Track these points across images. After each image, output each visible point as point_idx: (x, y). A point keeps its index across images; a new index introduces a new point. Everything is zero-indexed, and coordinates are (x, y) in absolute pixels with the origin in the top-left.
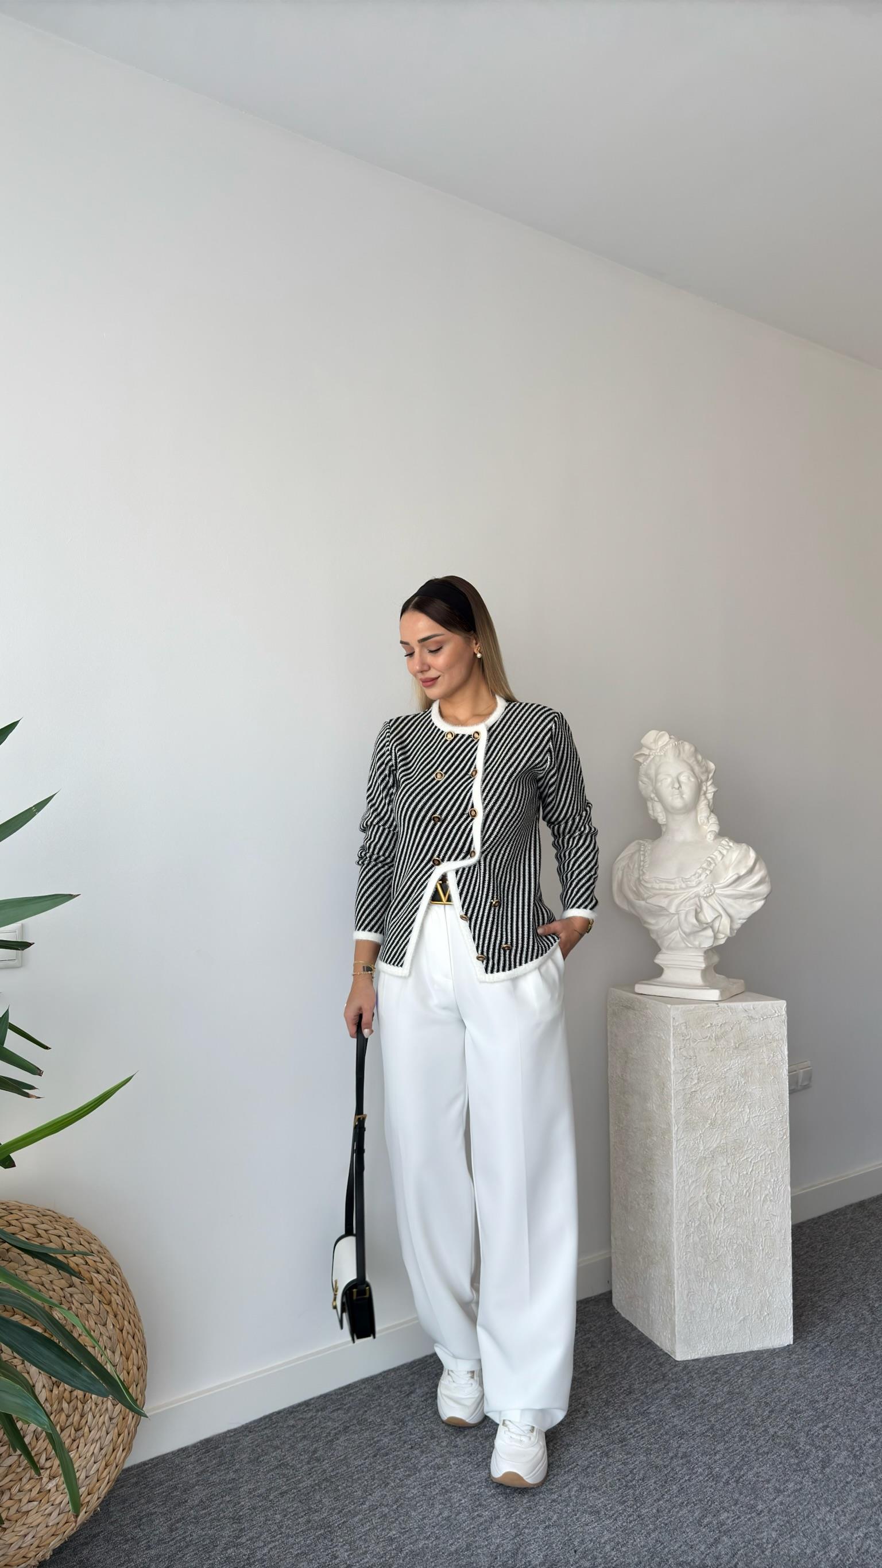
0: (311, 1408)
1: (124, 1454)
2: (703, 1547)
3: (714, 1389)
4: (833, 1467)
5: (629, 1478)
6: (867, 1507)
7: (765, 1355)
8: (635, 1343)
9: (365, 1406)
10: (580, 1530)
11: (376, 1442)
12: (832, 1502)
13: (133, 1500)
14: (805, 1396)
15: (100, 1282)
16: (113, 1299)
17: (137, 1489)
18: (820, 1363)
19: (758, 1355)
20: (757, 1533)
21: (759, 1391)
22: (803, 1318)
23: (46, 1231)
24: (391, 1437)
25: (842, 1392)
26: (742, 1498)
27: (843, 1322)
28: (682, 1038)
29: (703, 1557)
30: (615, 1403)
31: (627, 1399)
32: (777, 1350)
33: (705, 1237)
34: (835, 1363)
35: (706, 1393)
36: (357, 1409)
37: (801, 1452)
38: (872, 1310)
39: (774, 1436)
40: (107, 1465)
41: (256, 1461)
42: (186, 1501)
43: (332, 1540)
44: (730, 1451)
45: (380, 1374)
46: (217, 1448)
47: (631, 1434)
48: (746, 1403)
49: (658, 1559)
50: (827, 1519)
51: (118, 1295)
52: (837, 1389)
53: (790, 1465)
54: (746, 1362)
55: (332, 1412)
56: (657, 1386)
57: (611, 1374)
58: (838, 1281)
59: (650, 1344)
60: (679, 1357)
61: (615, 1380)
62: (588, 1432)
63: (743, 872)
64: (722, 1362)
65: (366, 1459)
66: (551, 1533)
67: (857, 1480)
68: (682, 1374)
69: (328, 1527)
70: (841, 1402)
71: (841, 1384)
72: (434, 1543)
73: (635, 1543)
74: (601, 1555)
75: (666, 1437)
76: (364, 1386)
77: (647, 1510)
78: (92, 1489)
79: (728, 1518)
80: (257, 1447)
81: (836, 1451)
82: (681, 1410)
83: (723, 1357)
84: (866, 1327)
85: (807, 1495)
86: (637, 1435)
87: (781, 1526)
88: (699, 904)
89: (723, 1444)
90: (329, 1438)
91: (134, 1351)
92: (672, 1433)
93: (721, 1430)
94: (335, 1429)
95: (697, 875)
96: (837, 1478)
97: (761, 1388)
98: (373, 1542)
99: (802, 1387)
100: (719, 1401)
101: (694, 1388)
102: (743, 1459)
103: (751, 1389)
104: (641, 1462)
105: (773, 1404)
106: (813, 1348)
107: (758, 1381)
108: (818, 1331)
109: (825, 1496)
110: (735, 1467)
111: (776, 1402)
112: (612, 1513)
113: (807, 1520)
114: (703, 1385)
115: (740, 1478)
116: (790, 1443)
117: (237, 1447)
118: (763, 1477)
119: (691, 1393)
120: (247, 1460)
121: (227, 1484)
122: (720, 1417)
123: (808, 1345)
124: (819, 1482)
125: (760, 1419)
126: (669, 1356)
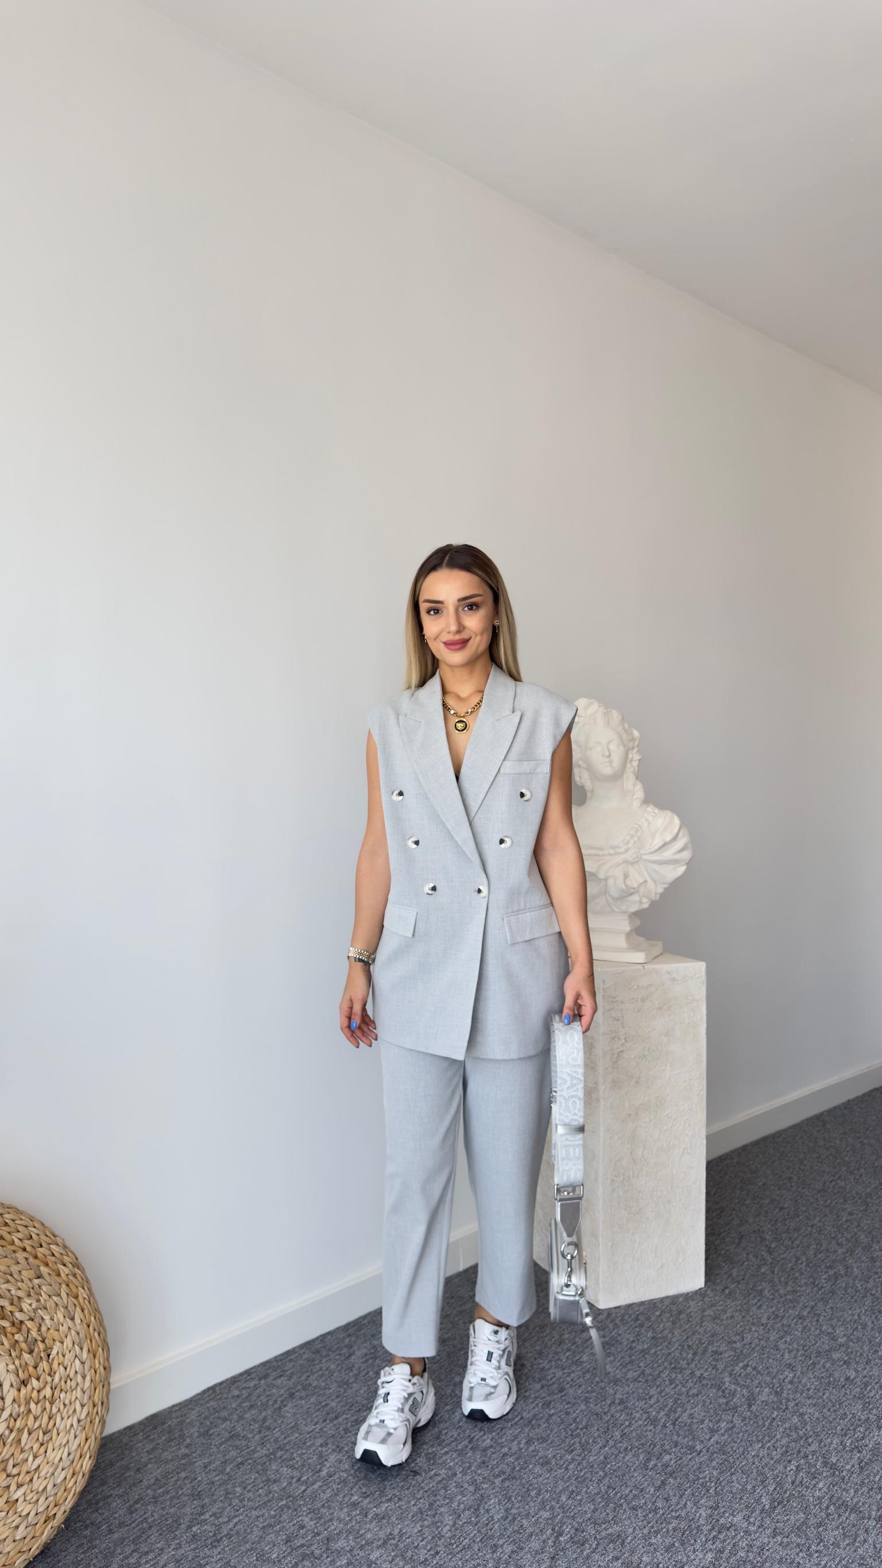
0: (253, 1376)
2: (652, 1490)
3: (638, 1335)
4: (758, 1404)
6: (795, 1441)
7: (681, 1299)
9: (307, 1371)
10: (535, 1481)
11: (323, 1407)
12: (763, 1438)
14: (723, 1337)
18: (732, 1304)
19: (674, 1300)
20: (700, 1472)
21: (681, 1335)
22: (709, 1261)
24: (339, 1399)
25: (755, 1332)
26: (680, 1440)
27: (746, 1263)
29: (654, 1499)
30: (549, 1354)
31: (559, 1350)
32: (691, 1294)
34: (745, 1304)
35: (631, 1339)
36: (299, 1374)
38: (770, 1251)
39: (701, 1377)
41: (207, 1434)
42: (141, 1481)
43: (296, 1510)
44: (663, 1395)
45: (317, 1338)
47: (568, 1383)
48: (670, 1347)
49: (612, 1505)
50: (761, 1455)
52: (751, 1329)
53: (720, 1405)
54: (664, 1307)
55: (274, 1380)
58: (735, 1223)
61: (545, 1331)
62: (527, 1384)
63: (668, 838)
64: (642, 1308)
65: (316, 1424)
66: (508, 1487)
67: (782, 1416)
68: (609, 1322)
69: (289, 1496)
70: (756, 1340)
71: (753, 1324)
72: (397, 1505)
73: (589, 1491)
74: (558, 1505)
75: (602, 1385)
76: (302, 1351)
77: (595, 1458)
79: (671, 1459)
80: (205, 1418)
81: (758, 1389)
82: (612, 1358)
83: (642, 1303)
84: (767, 1268)
86: (574, 1384)
87: (721, 1464)
88: (626, 869)
89: (655, 1388)
90: (276, 1406)
92: (606, 1380)
93: (651, 1374)
94: (281, 1396)
95: (625, 842)
96: (764, 1415)
97: (682, 1332)
98: (337, 1508)
99: (719, 1329)
100: (646, 1346)
101: (620, 1335)
102: (676, 1402)
103: (673, 1334)
104: (581, 1411)
105: (694, 1346)
106: (723, 1290)
107: (678, 1325)
108: (724, 1274)
109: (756, 1432)
110: (668, 1410)
111: (697, 1345)
112: (562, 1463)
113: (743, 1457)
114: (628, 1332)
115: (676, 1420)
116: (716, 1384)
117: (184, 1421)
118: (696, 1418)
119: (617, 1341)
120: (196, 1434)
121: (181, 1460)
122: (648, 1362)
123: (719, 1288)
124: (748, 1420)
125: (685, 1362)
126: (593, 1305)
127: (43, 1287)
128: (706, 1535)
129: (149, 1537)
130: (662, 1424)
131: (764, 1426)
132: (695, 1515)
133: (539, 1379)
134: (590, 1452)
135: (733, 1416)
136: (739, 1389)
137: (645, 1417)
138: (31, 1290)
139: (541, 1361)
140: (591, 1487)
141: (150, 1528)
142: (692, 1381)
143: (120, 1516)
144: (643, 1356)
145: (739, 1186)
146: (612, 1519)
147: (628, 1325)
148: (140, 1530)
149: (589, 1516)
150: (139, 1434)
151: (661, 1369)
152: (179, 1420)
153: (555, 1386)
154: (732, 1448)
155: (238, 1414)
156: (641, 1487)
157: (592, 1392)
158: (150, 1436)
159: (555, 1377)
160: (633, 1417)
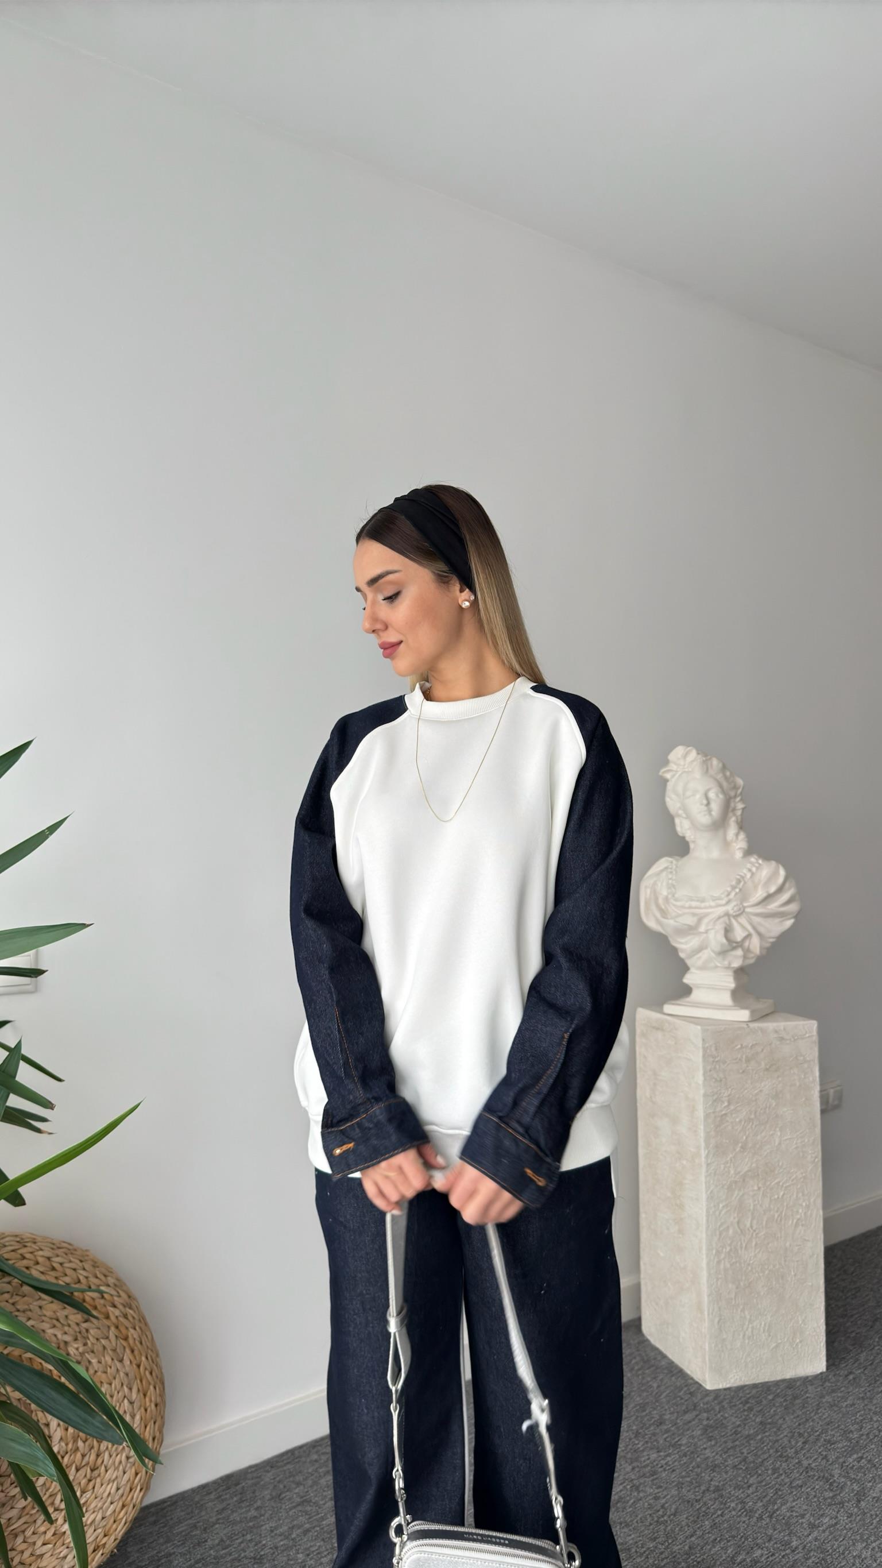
1: (142, 1494)
3: (746, 1419)
5: (660, 1513)
7: (798, 1384)
8: (666, 1371)
13: (152, 1540)
14: (839, 1426)
15: (117, 1317)
16: (130, 1335)
17: (156, 1528)
18: (854, 1392)
19: (790, 1384)
22: (836, 1344)
23: (61, 1264)
25: (876, 1422)
26: (776, 1536)
27: (877, 1348)
28: (711, 1059)
30: (646, 1435)
31: (658, 1431)
32: (810, 1378)
33: (736, 1262)
34: (869, 1391)
35: (738, 1423)
39: (808, 1469)
40: (123, 1506)
41: (278, 1498)
42: (206, 1541)
44: (764, 1484)
46: (237, 1484)
47: (662, 1466)
48: (779, 1433)
50: (863, 1556)
51: (135, 1329)
52: (871, 1418)
53: (825, 1499)
54: (778, 1391)
56: (688, 1417)
58: (870, 1305)
59: (680, 1373)
60: (709, 1386)
61: (645, 1411)
63: (773, 889)
64: (755, 1391)
68: (713, 1404)
71: (875, 1413)
75: (699, 1470)
77: (679, 1547)
78: (109, 1531)
80: (279, 1482)
81: (871, 1484)
82: (713, 1443)
83: (755, 1386)
85: (842, 1530)
86: (667, 1468)
87: (817, 1563)
88: (727, 922)
89: (755, 1477)
91: (152, 1387)
92: (703, 1466)
95: (726, 893)
96: (873, 1512)
97: (794, 1418)
99: (835, 1417)
100: (752, 1432)
101: (725, 1418)
102: (777, 1493)
103: (784, 1419)
104: (672, 1497)
105: (806, 1434)
106: (846, 1376)
107: (791, 1411)
108: (851, 1358)
109: (861, 1530)
110: (767, 1501)
111: (808, 1433)
113: (842, 1557)
114: (735, 1415)
115: (774, 1512)
116: (824, 1477)
117: (258, 1483)
118: (797, 1512)
119: (723, 1424)
120: (268, 1497)
121: (248, 1523)
122: (753, 1449)
123: (842, 1372)
124: (854, 1517)
125: (793, 1450)
126: (701, 1385)
127: (91, 1331)
130: (757, 1515)
131: (871, 1525)
133: (631, 1459)
135: (839, 1511)
136: (849, 1483)
137: (739, 1508)
138: (78, 1334)
139: (637, 1442)
142: (798, 1472)
144: (747, 1442)
147: (736, 1408)
151: (766, 1456)
152: (253, 1481)
153: (649, 1468)
154: (834, 1544)
155: (312, 1479)
157: (686, 1477)
158: (220, 1496)
159: (649, 1459)
160: (727, 1506)
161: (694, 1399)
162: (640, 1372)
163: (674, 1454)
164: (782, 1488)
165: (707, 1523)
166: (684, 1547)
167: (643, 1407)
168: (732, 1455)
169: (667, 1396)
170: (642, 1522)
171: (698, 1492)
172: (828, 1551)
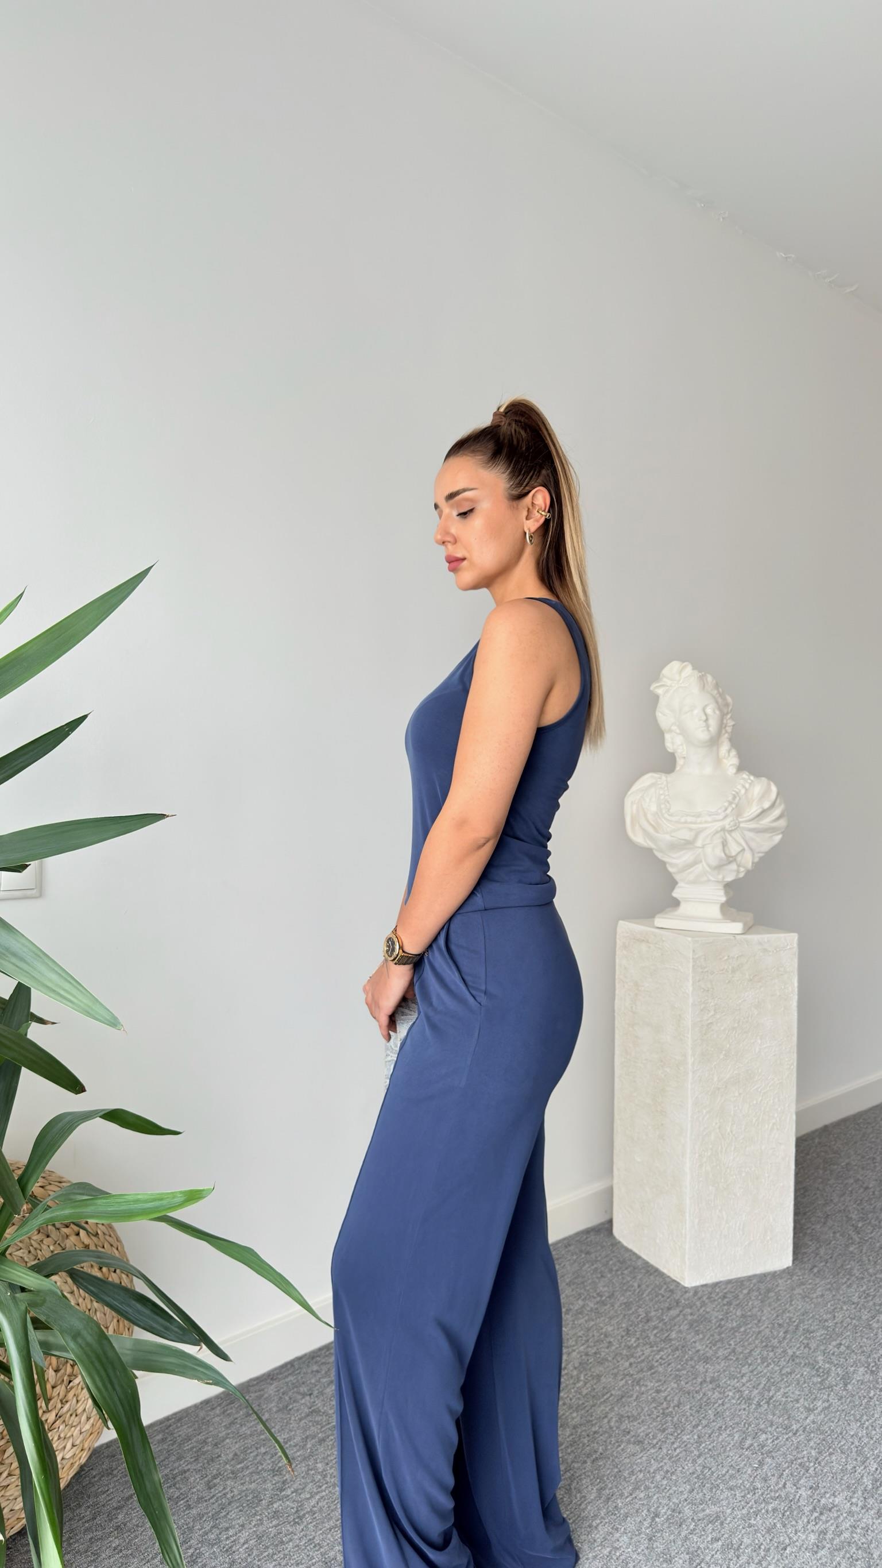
2: (749, 1472)
3: (727, 1313)
4: (854, 1383)
5: (665, 1405)
7: (768, 1279)
8: (642, 1271)
10: (627, 1461)
14: (813, 1316)
18: (821, 1283)
19: (762, 1278)
20: (798, 1452)
21: (770, 1313)
25: (846, 1311)
26: (776, 1420)
27: (833, 1242)
28: (700, 970)
29: (752, 1480)
30: (636, 1332)
32: (779, 1273)
34: (835, 1282)
35: (721, 1317)
37: (821, 1370)
38: (858, 1230)
39: (793, 1357)
41: (285, 1409)
44: (755, 1373)
47: (657, 1361)
48: (760, 1325)
49: (709, 1485)
52: (842, 1308)
53: (814, 1384)
54: (752, 1285)
56: (673, 1313)
57: (625, 1303)
58: (820, 1202)
59: (657, 1270)
60: (687, 1285)
61: (631, 1309)
62: (615, 1361)
63: (766, 805)
64: (730, 1286)
66: (600, 1466)
68: (694, 1301)
70: (848, 1319)
71: (844, 1303)
74: (653, 1485)
75: (692, 1363)
77: (688, 1437)
79: (767, 1439)
80: (283, 1394)
82: (701, 1336)
83: (729, 1282)
84: (855, 1247)
85: (836, 1412)
86: (663, 1362)
87: (819, 1444)
88: (724, 836)
89: (747, 1367)
92: (696, 1358)
93: (742, 1353)
95: (723, 808)
96: (860, 1394)
97: (772, 1310)
99: (809, 1308)
100: (735, 1324)
101: (708, 1313)
102: (769, 1380)
103: (763, 1311)
104: (672, 1389)
105: (785, 1325)
106: (811, 1269)
107: (767, 1302)
108: (813, 1252)
109: (852, 1412)
110: (763, 1389)
111: (787, 1323)
112: (655, 1441)
113: (840, 1437)
114: (716, 1310)
115: (770, 1399)
117: (263, 1396)
118: (791, 1397)
119: (706, 1318)
121: (260, 1435)
122: (738, 1340)
123: (808, 1266)
124: (844, 1399)
125: (776, 1340)
126: (678, 1283)
128: (807, 1516)
129: (228, 1514)
130: (755, 1402)
132: (795, 1495)
133: (627, 1355)
134: (682, 1431)
135: (829, 1395)
136: (833, 1369)
137: (737, 1397)
139: (629, 1339)
140: (686, 1468)
141: (229, 1504)
142: (784, 1361)
143: (197, 1490)
144: (733, 1334)
145: (821, 1166)
146: (710, 1500)
147: (716, 1303)
148: (219, 1505)
149: (686, 1496)
150: (216, 1407)
151: (753, 1346)
152: (257, 1394)
153: (644, 1364)
154: (829, 1427)
155: (318, 1389)
156: (738, 1467)
157: (682, 1370)
159: (643, 1354)
160: (726, 1395)
161: (675, 1295)
162: (619, 1273)
163: (666, 1348)
164: (774, 1376)
165: (710, 1412)
166: (693, 1436)
167: (628, 1305)
168: (722, 1347)
169: (647, 1296)
170: (649, 1415)
171: (695, 1383)
172: (826, 1432)
